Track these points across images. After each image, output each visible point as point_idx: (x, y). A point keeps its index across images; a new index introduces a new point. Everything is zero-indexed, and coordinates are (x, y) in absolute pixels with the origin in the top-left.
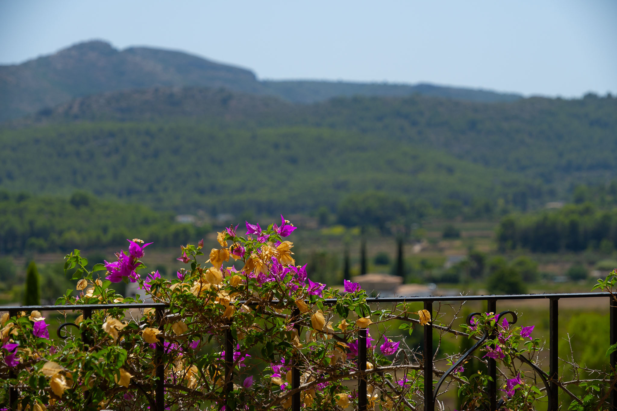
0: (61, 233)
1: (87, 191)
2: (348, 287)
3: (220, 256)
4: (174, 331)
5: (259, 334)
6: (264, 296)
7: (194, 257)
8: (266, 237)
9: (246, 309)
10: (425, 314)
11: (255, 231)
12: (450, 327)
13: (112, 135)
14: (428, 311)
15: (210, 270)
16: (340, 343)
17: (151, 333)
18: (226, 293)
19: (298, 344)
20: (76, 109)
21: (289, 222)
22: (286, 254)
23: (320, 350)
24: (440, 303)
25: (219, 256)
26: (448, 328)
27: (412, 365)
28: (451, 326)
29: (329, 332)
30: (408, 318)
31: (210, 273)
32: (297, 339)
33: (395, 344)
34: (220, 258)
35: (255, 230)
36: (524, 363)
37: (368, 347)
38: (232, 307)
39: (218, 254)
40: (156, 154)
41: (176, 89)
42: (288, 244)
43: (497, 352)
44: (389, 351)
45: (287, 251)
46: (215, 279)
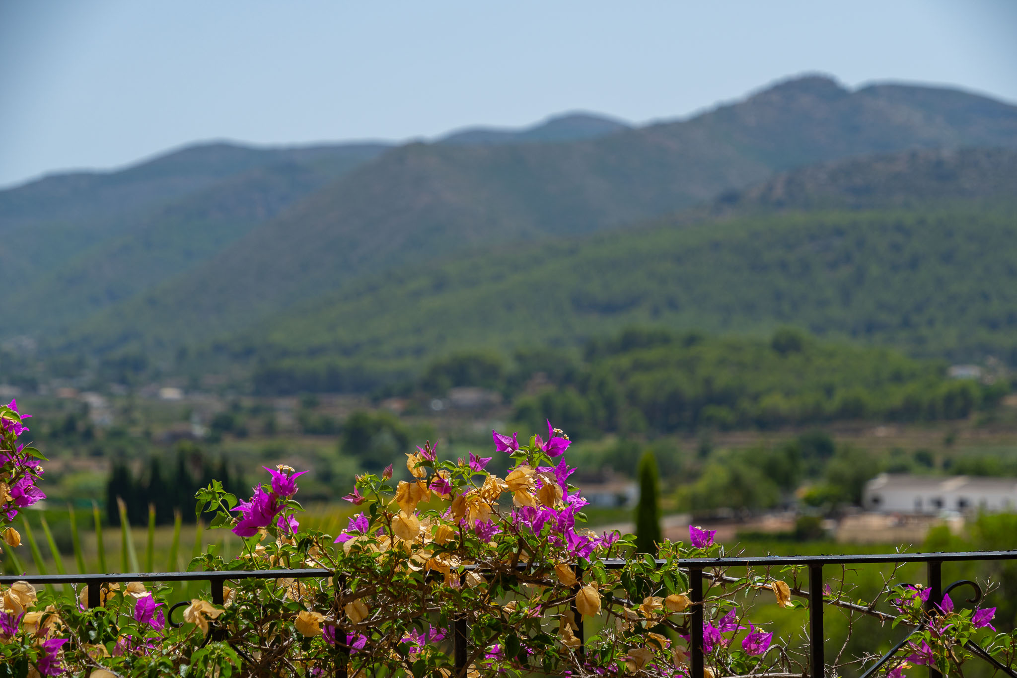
0: (756, 398)
1: (799, 328)
2: (697, 538)
3: (412, 493)
4: (348, 615)
5: (494, 621)
6: (507, 557)
7: (377, 495)
8: (485, 462)
9: (475, 579)
10: (780, 588)
11: (508, 447)
12: (872, 608)
13: (839, 232)
14: (786, 584)
15: (399, 516)
16: (655, 635)
17: (311, 619)
18: (428, 554)
19: (572, 637)
20: (779, 192)
21: (562, 432)
22: (521, 489)
23: (605, 648)
24: (843, 566)
25: (409, 493)
26: (869, 609)
27: (788, 673)
28: (875, 606)
29: (629, 617)
30: (801, 591)
31: (399, 521)
32: (570, 628)
33: (766, 637)
34: (412, 496)
35: (508, 445)
36: (999, 670)
37: (716, 641)
38: (454, 576)
39: (407, 491)
40: (914, 264)
41: (947, 153)
42: (525, 473)
43: (924, 653)
44: (752, 649)
45: (522, 485)
46: (407, 531)
